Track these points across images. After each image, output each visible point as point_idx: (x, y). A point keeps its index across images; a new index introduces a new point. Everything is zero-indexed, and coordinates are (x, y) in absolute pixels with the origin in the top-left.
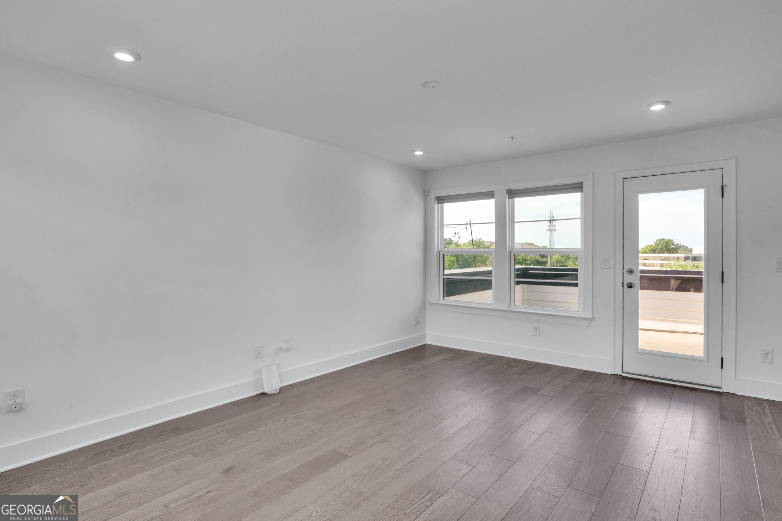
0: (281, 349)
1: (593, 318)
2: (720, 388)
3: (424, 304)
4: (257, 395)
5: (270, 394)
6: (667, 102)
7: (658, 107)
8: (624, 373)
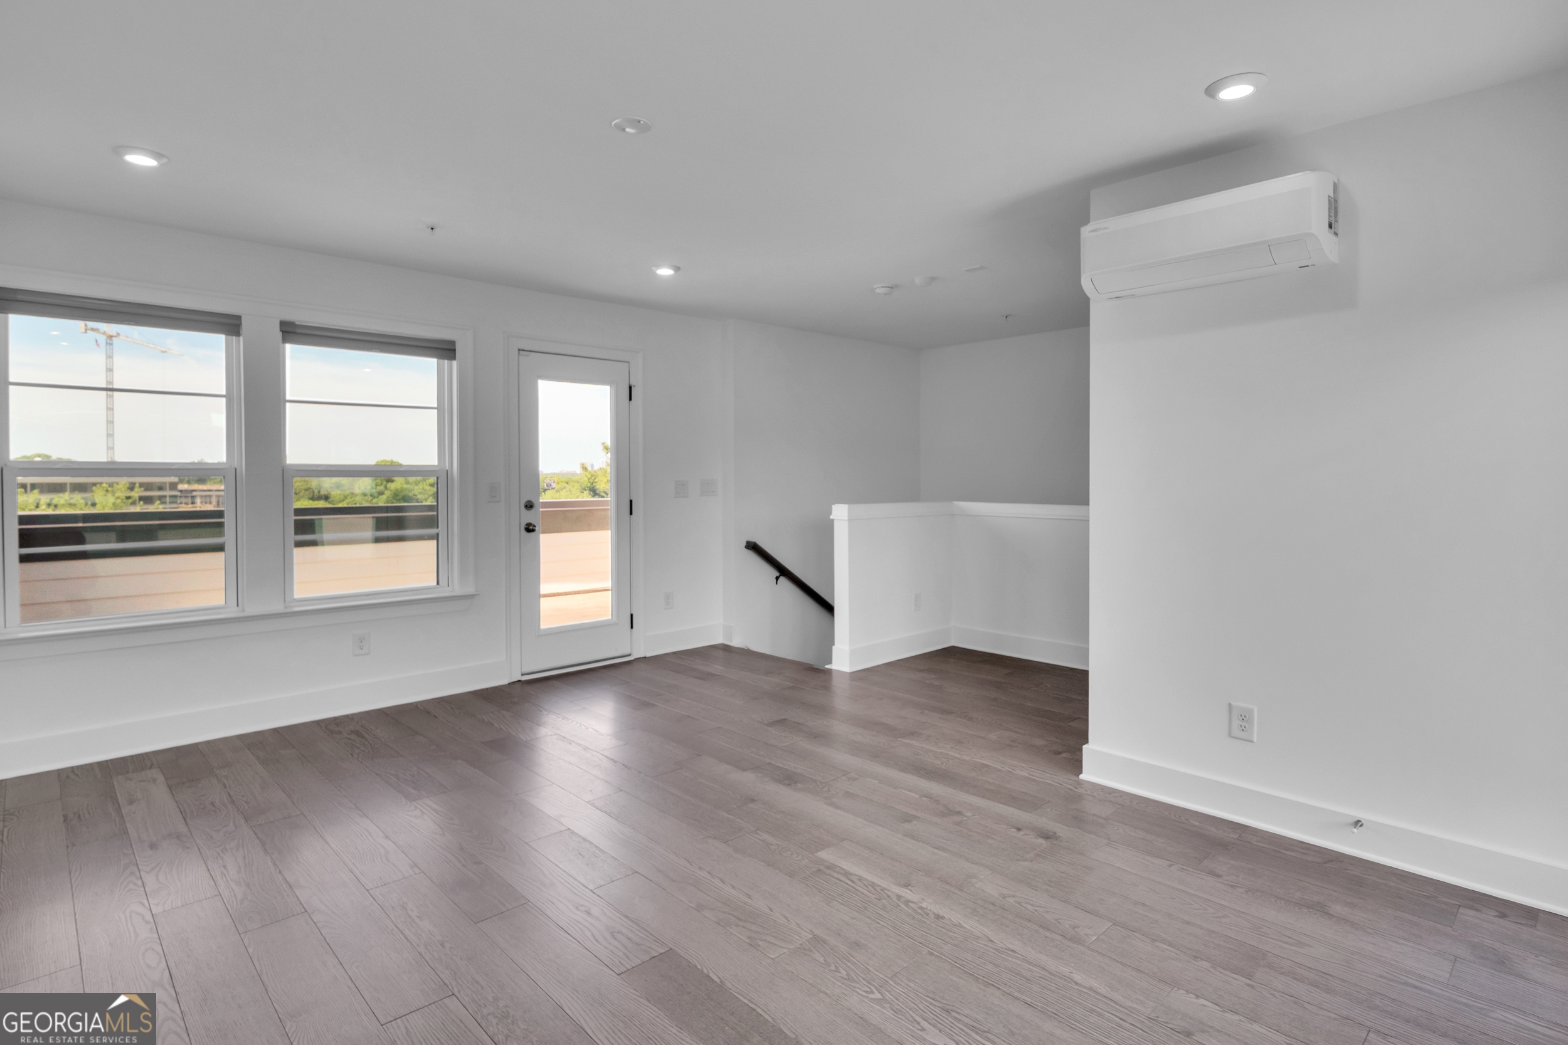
1: (476, 594)
2: (630, 655)
6: (677, 269)
7: (665, 272)
8: (523, 675)
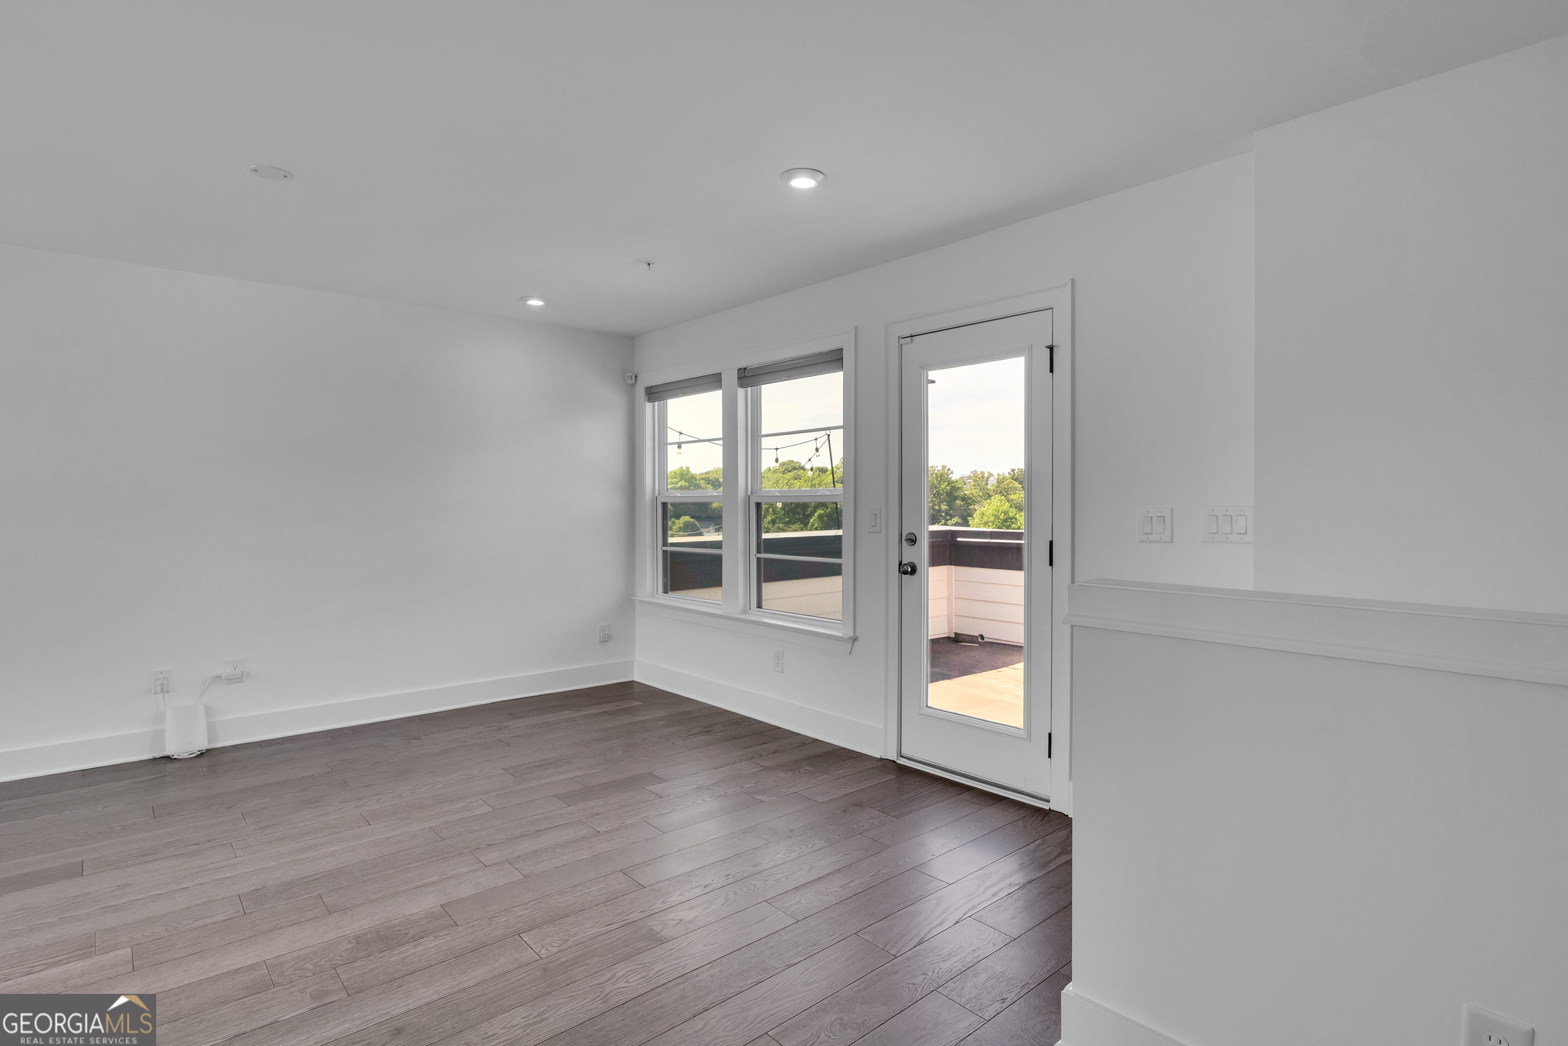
0: (219, 677)
1: (854, 639)
2: (1048, 801)
3: (627, 604)
4: (155, 759)
5: (175, 759)
8: (902, 757)
